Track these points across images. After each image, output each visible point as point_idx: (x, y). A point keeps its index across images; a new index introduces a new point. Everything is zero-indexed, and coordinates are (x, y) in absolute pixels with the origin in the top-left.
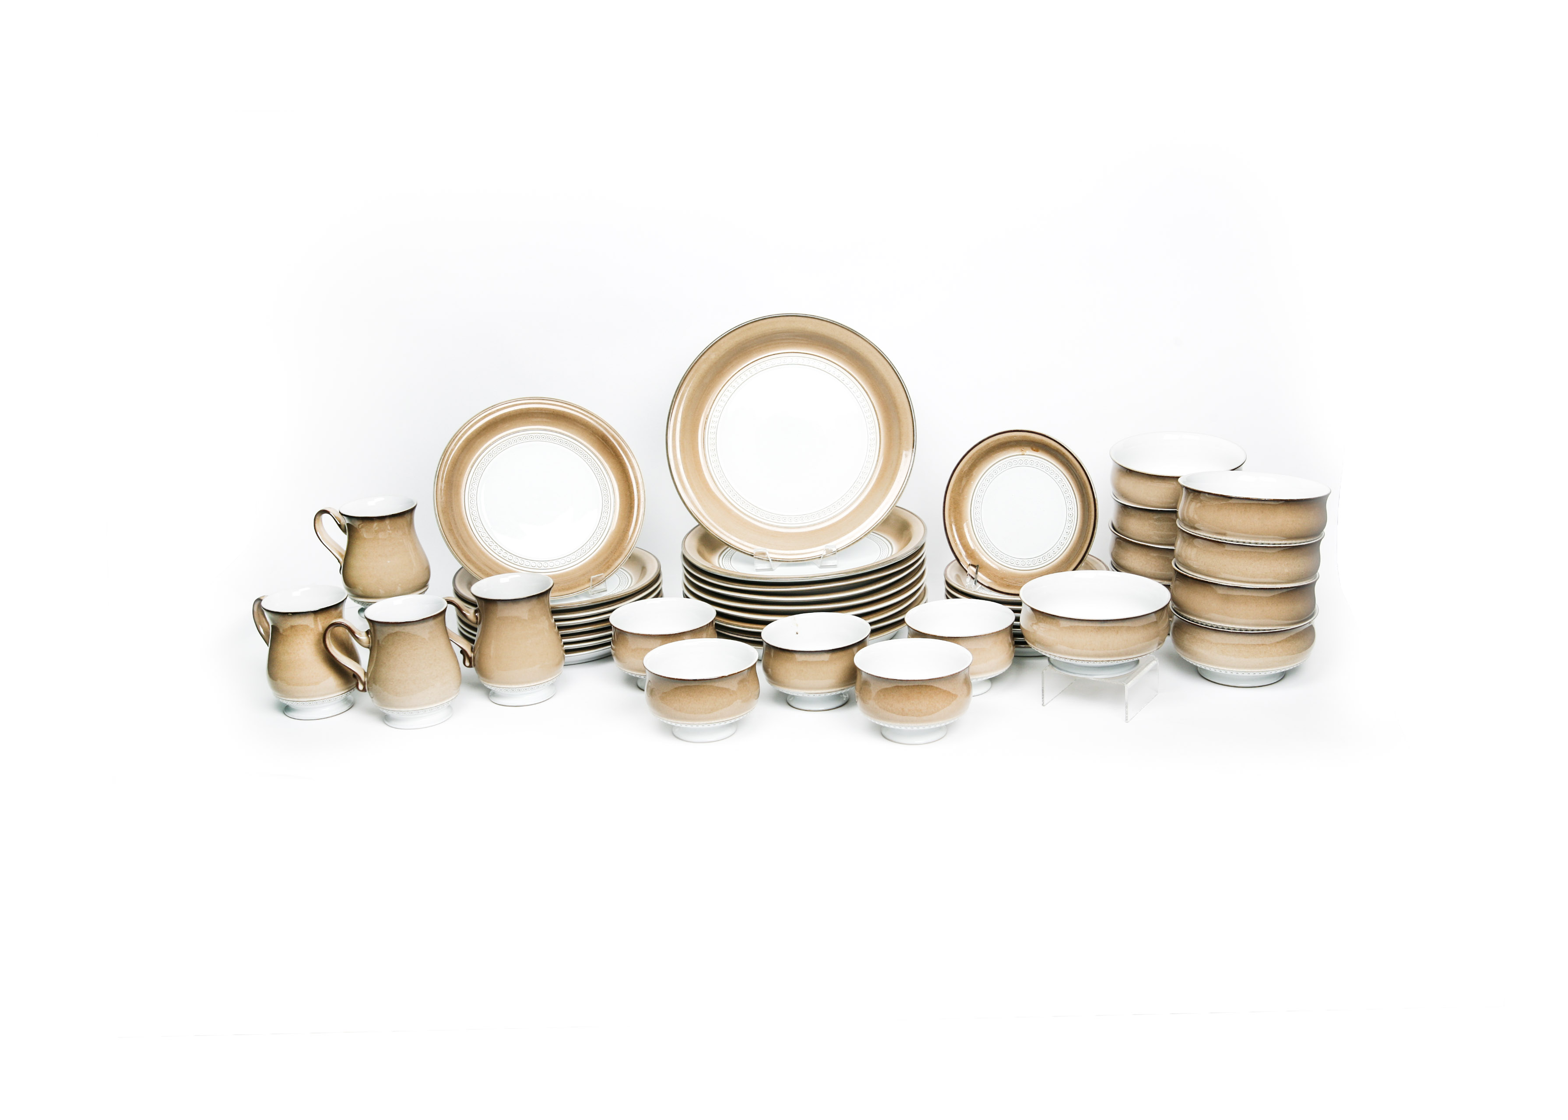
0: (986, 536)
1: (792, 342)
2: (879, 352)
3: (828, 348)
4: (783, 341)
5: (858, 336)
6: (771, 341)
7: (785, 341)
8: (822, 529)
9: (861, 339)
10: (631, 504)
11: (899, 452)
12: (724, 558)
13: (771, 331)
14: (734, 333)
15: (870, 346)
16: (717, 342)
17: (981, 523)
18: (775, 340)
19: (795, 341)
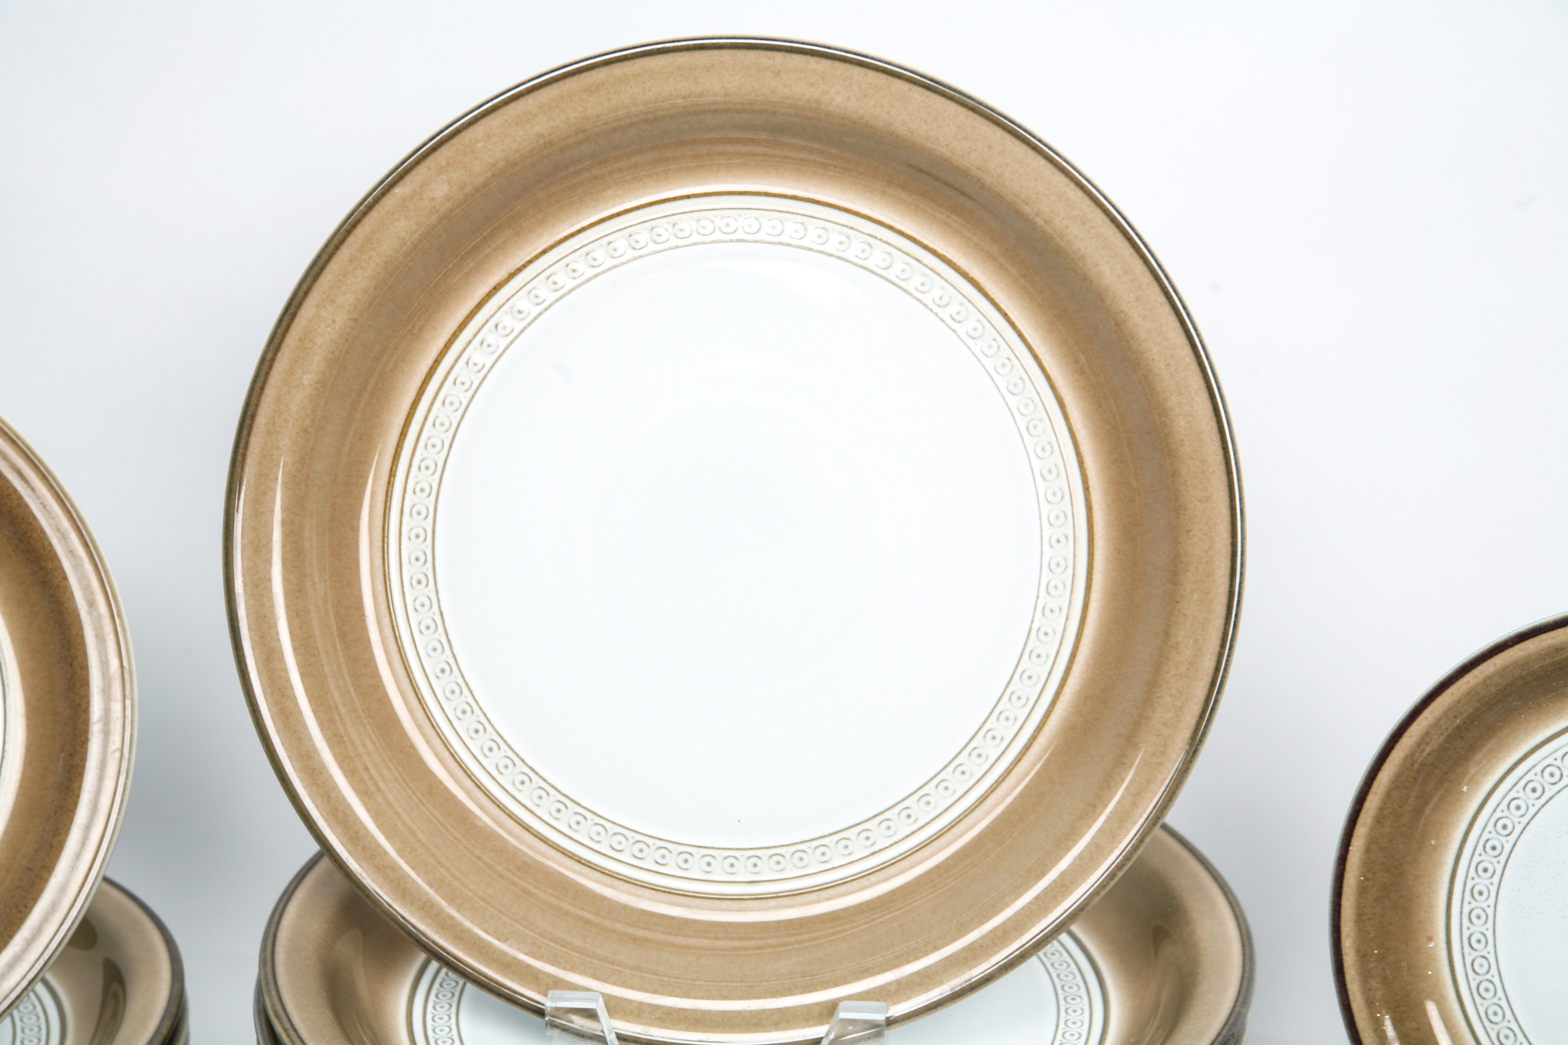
0: (1509, 1016)
1: (764, 155)
2: (1113, 220)
3: (903, 187)
4: (730, 148)
5: (1035, 148)
6: (682, 143)
7: (739, 148)
8: (834, 917)
9: (1042, 162)
10: (71, 755)
11: (1167, 634)
12: (432, 997)
13: (680, 101)
14: (530, 100)
15: (1080, 193)
16: (458, 132)
17: (1491, 957)
18: (694, 142)
19: (778, 152)
